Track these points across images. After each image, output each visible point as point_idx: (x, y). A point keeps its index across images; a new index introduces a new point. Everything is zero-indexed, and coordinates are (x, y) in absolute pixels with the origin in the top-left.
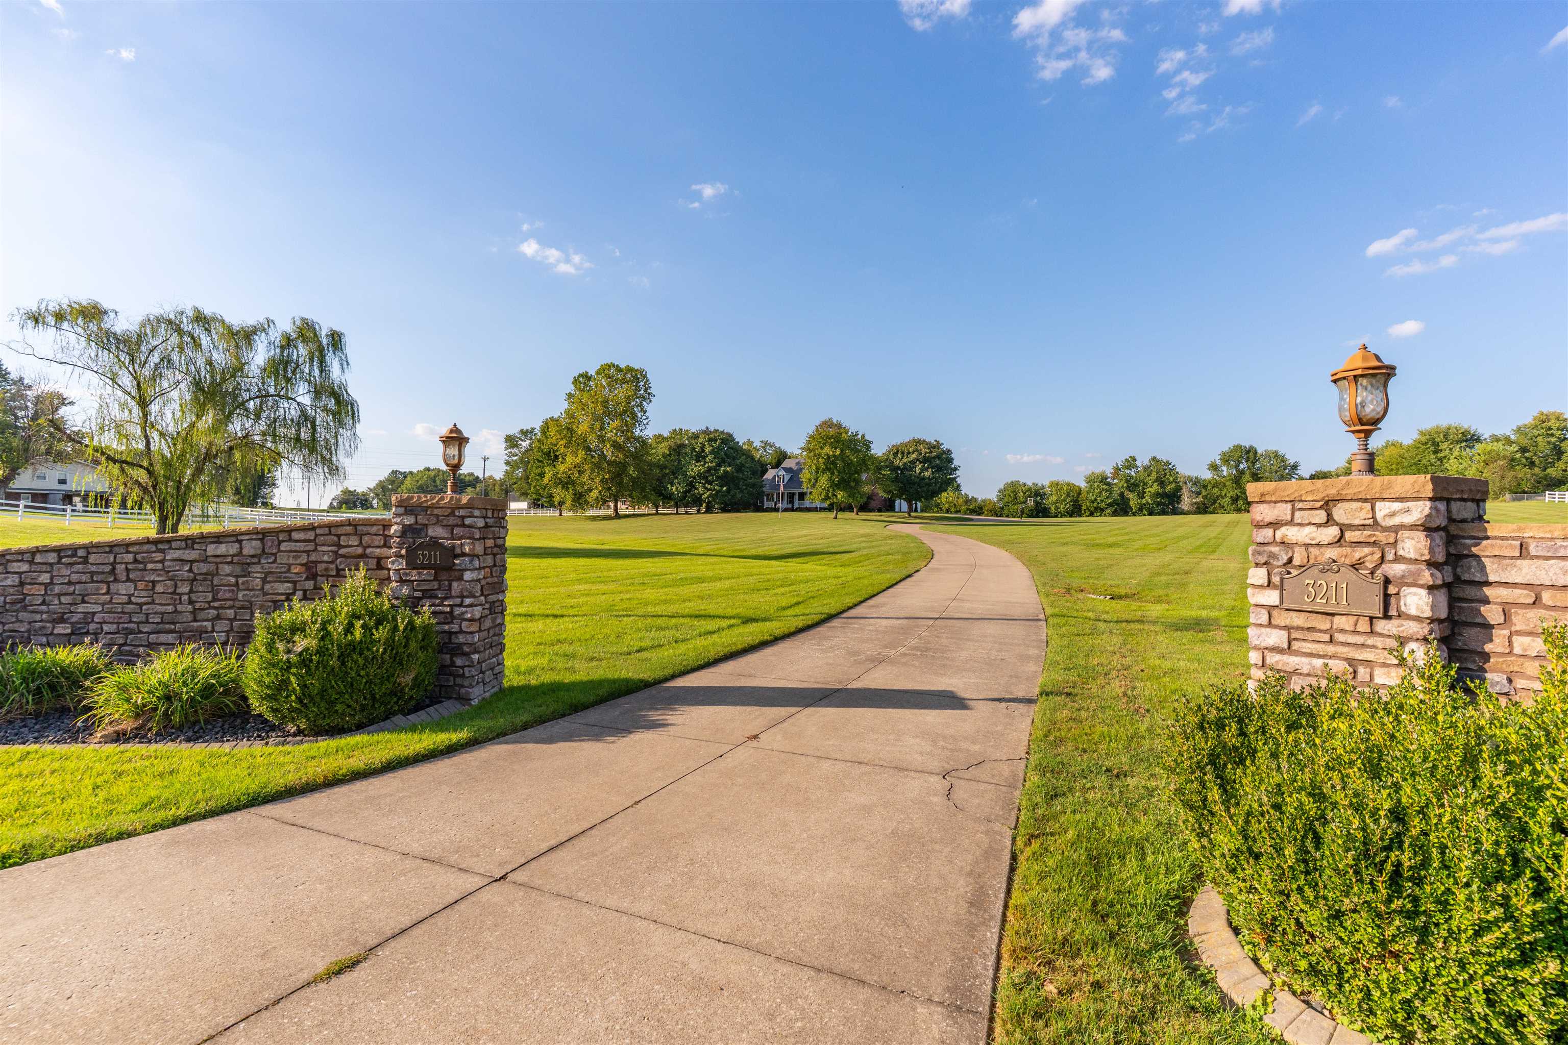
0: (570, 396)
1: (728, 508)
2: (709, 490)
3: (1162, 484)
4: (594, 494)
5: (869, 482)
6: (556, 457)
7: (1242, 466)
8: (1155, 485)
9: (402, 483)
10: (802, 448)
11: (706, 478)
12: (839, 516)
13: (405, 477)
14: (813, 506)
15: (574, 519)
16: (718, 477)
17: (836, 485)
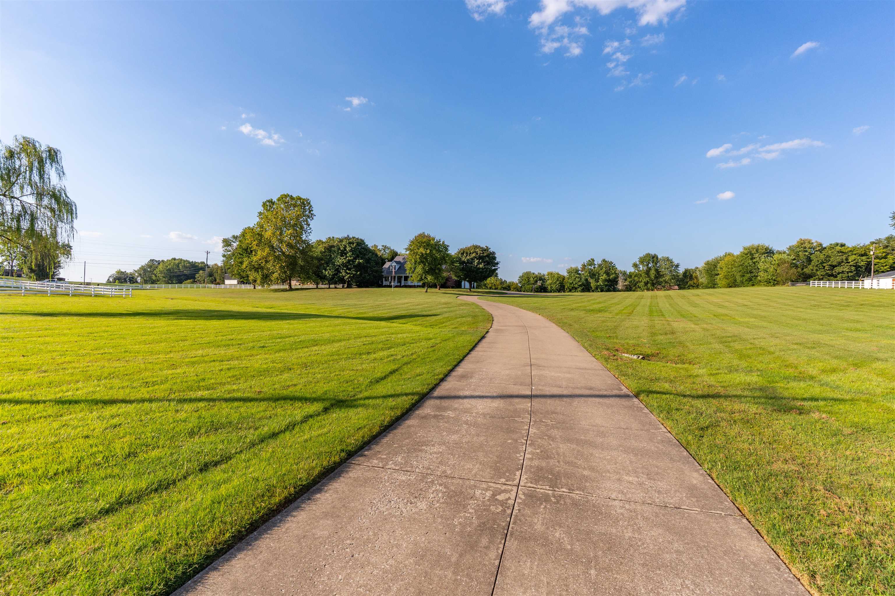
0: (260, 214)
1: (361, 285)
2: (349, 274)
3: (608, 274)
4: (276, 275)
5: (447, 271)
6: (251, 251)
7: (650, 265)
8: (605, 275)
9: (157, 267)
10: (406, 249)
11: (346, 266)
12: (428, 291)
13: (159, 264)
14: (413, 284)
15: (263, 291)
16: (354, 266)
17: (427, 272)
